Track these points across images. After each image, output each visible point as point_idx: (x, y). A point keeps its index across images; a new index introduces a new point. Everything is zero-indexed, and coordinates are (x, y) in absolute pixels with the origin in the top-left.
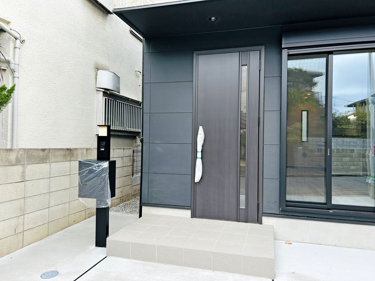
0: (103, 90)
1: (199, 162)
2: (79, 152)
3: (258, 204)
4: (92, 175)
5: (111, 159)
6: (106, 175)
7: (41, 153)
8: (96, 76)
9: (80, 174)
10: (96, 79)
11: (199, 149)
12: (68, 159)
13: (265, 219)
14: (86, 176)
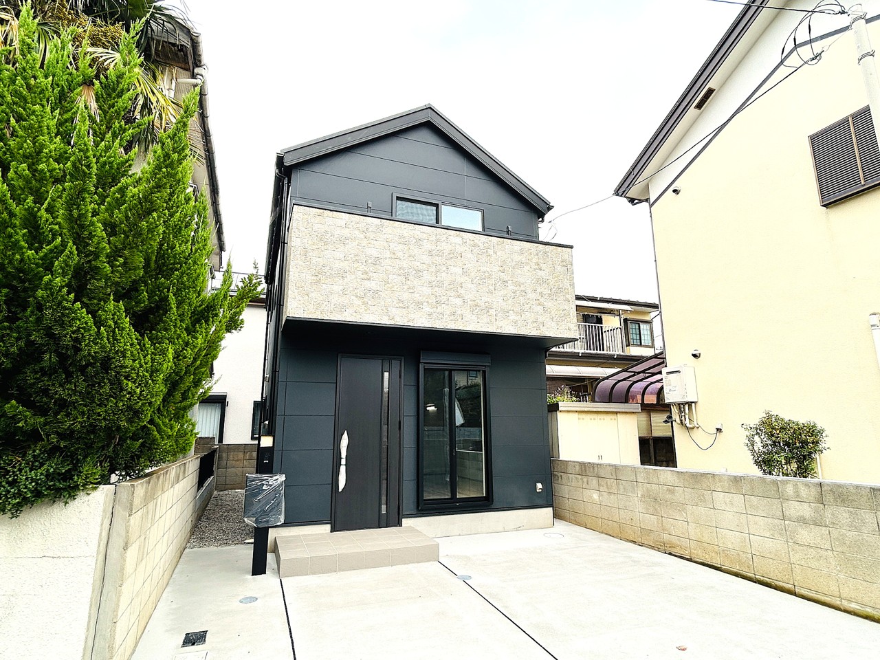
1: (343, 469)
3: (399, 507)
11: (344, 454)
13: (404, 521)
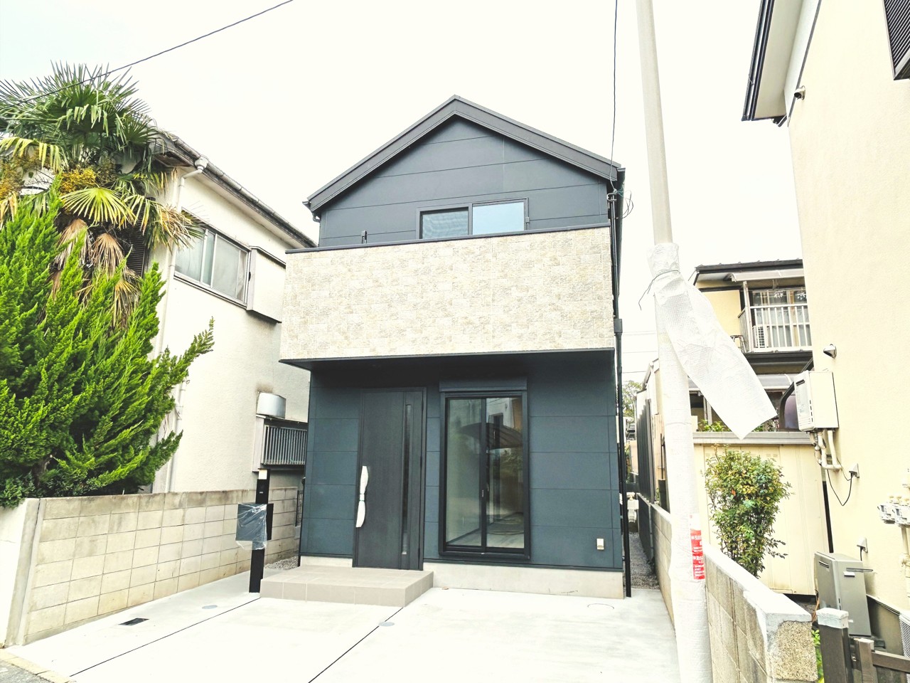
0: (265, 417)
1: (362, 506)
2: (235, 495)
3: (419, 550)
4: (250, 518)
5: (269, 503)
6: (264, 518)
7: (199, 497)
8: (257, 400)
9: (238, 517)
10: (257, 403)
11: (362, 490)
12: (223, 503)
13: (426, 565)
14: (245, 519)
